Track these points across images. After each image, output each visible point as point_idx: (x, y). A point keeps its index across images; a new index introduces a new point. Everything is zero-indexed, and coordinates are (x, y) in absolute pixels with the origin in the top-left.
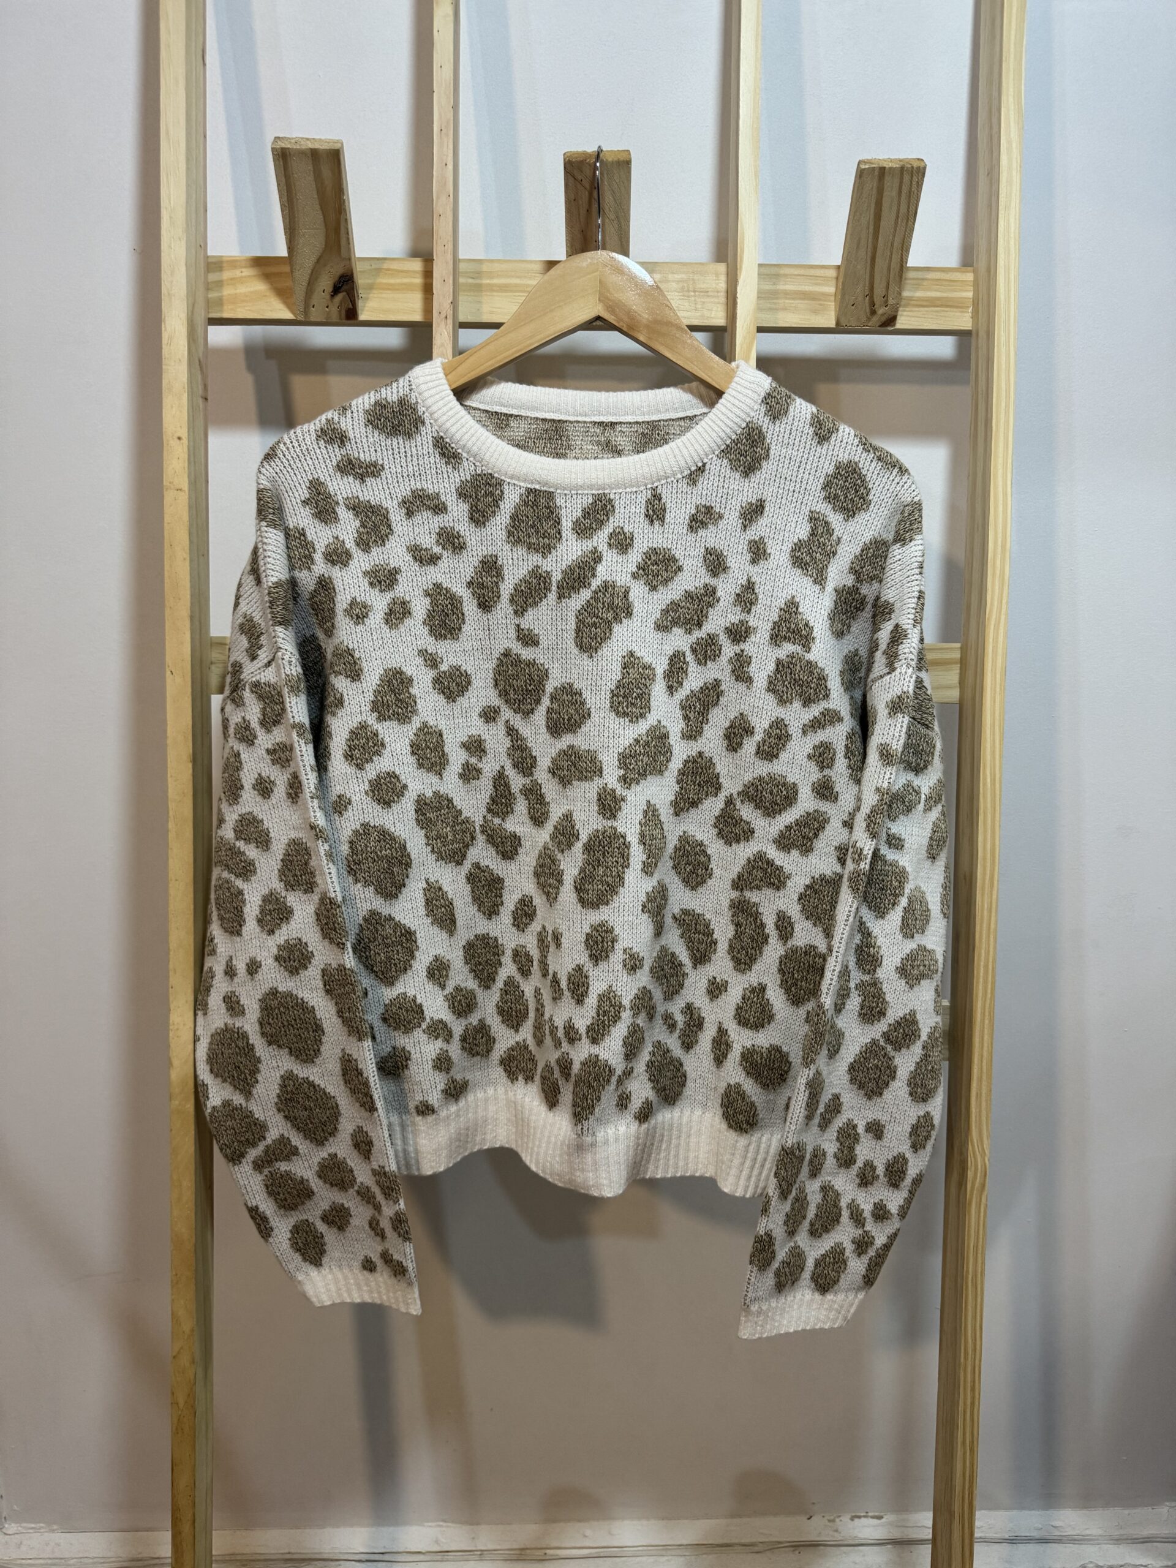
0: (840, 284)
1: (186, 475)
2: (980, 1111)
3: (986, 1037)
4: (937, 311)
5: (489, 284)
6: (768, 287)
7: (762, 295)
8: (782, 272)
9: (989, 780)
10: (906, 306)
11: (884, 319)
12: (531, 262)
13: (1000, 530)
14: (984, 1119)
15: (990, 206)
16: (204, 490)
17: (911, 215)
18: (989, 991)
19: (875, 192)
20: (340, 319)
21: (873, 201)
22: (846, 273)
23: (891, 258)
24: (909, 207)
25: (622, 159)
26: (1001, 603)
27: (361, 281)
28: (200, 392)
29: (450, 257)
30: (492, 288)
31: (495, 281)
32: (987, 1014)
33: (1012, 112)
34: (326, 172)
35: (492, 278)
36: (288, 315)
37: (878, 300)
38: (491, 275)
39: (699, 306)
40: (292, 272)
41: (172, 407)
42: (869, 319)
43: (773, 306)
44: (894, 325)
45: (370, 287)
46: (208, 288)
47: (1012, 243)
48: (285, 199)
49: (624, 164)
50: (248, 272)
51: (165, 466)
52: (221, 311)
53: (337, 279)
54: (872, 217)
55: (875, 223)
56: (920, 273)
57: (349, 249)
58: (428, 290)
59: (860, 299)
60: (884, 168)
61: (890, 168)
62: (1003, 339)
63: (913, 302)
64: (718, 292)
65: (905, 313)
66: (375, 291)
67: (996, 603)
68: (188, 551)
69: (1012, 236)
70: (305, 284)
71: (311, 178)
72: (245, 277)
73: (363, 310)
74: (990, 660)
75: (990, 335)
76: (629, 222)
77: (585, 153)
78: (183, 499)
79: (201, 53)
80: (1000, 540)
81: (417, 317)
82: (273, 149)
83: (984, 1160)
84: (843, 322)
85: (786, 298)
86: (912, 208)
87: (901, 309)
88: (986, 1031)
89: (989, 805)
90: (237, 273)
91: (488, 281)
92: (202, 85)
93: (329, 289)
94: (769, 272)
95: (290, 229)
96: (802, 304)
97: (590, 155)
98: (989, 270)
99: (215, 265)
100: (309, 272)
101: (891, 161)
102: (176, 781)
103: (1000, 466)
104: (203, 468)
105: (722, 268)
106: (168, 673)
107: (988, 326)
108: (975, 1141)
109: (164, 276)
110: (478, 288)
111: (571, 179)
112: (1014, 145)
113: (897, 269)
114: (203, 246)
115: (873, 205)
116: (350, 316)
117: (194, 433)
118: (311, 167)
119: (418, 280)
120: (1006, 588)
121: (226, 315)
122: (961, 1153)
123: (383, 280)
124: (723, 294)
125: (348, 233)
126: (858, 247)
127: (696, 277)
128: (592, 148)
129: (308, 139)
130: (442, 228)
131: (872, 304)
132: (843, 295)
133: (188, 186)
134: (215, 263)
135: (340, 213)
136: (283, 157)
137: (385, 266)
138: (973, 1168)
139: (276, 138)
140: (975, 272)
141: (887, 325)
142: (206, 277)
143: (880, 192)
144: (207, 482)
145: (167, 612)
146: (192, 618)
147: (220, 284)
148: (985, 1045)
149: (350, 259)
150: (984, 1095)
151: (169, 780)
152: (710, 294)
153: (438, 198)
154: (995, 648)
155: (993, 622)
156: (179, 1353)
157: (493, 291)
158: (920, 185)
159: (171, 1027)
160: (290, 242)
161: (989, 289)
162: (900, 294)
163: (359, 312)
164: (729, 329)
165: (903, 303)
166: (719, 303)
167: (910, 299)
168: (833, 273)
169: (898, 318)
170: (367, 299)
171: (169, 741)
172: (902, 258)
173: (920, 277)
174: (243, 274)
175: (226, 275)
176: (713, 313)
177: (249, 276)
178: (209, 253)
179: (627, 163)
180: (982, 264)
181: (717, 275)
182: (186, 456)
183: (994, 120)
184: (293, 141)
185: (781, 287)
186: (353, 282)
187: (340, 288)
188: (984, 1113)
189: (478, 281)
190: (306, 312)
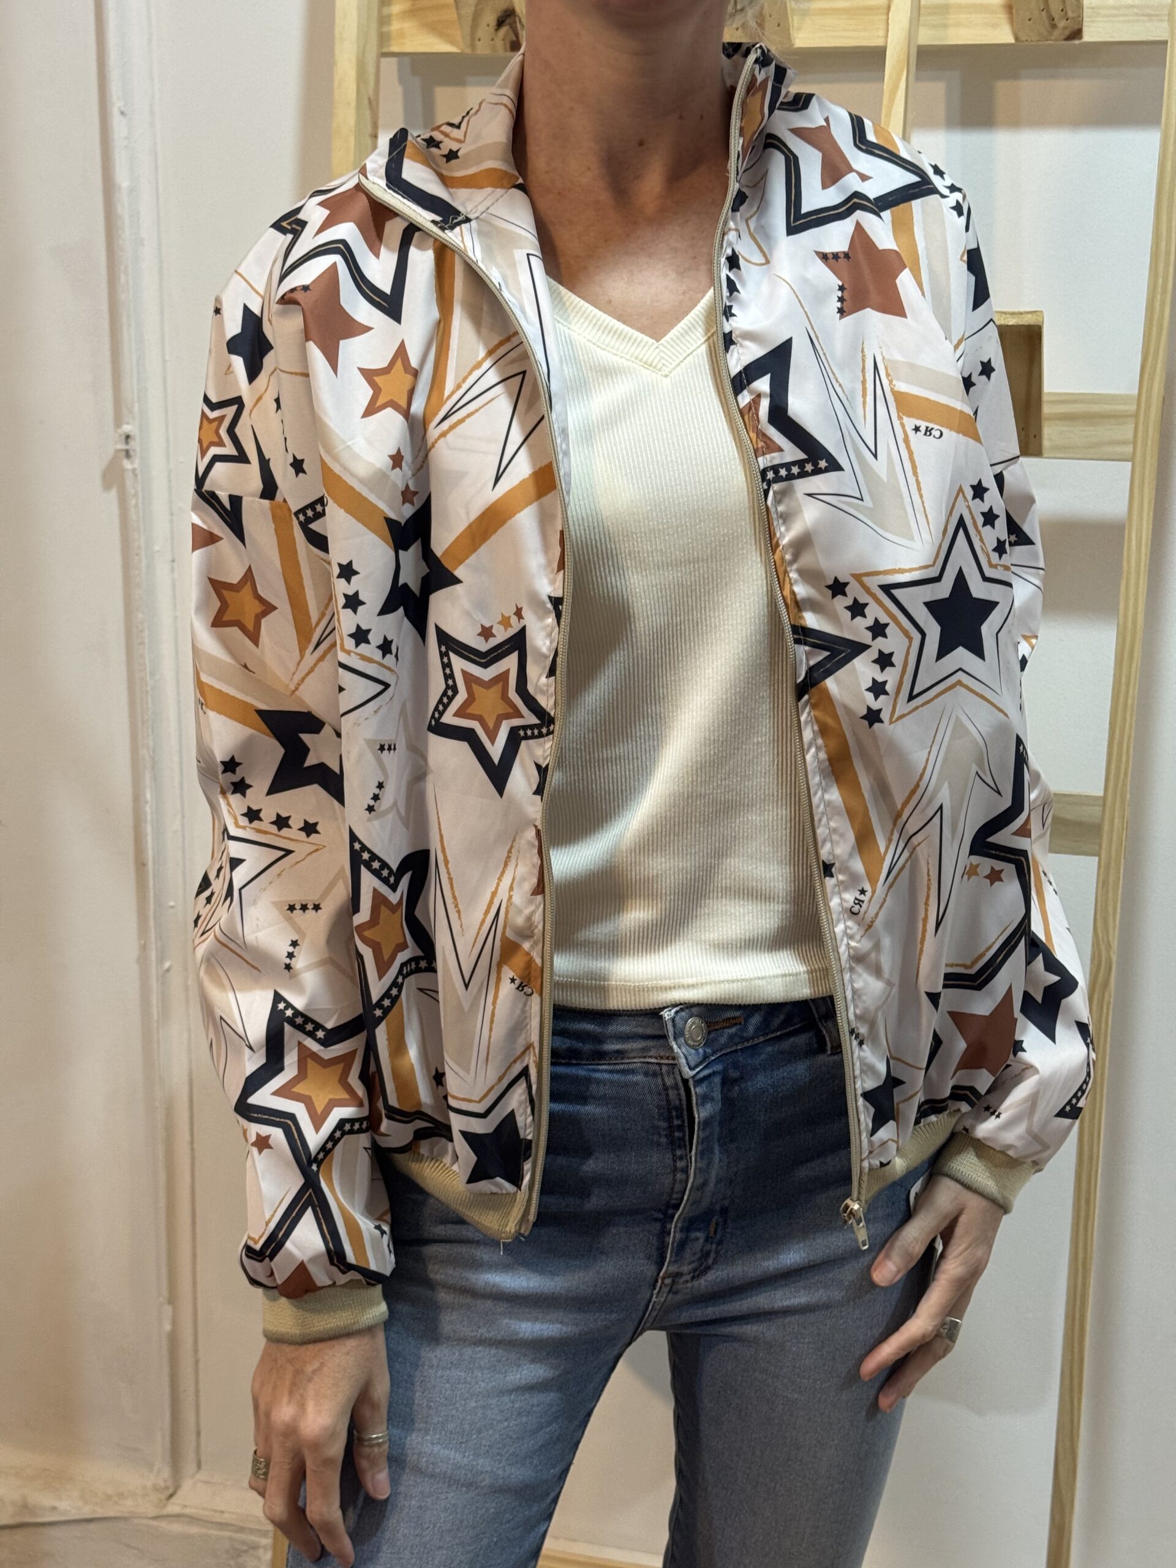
2: (1107, 901)
6: (938, 2)
7: (931, 11)
10: (1089, 16)
11: (1067, 33)
14: (1110, 909)
28: (369, 130)
37: (1056, 13)
40: (458, 8)
41: (340, 150)
42: (1050, 33)
44: (1081, 38)
46: (381, 22)
52: (391, 45)
53: (500, 14)
59: (1036, 13)
63: (1095, 13)
64: (885, 9)
65: (1090, 24)
70: (470, 19)
84: (1023, 38)
85: (963, 13)
87: (1084, 20)
93: (493, 23)
96: (977, 18)
100: (473, 7)
131: (1051, 18)
132: (1017, 11)
141: (1073, 38)
142: (380, 13)
147: (390, 17)
152: (877, 11)
162: (1081, 5)
166: (885, 21)
167: (1097, 9)
169: (1084, 30)
175: (394, 9)
185: (953, 2)
186: (515, 15)
187: (503, 22)
188: (1110, 902)
190: (473, 46)
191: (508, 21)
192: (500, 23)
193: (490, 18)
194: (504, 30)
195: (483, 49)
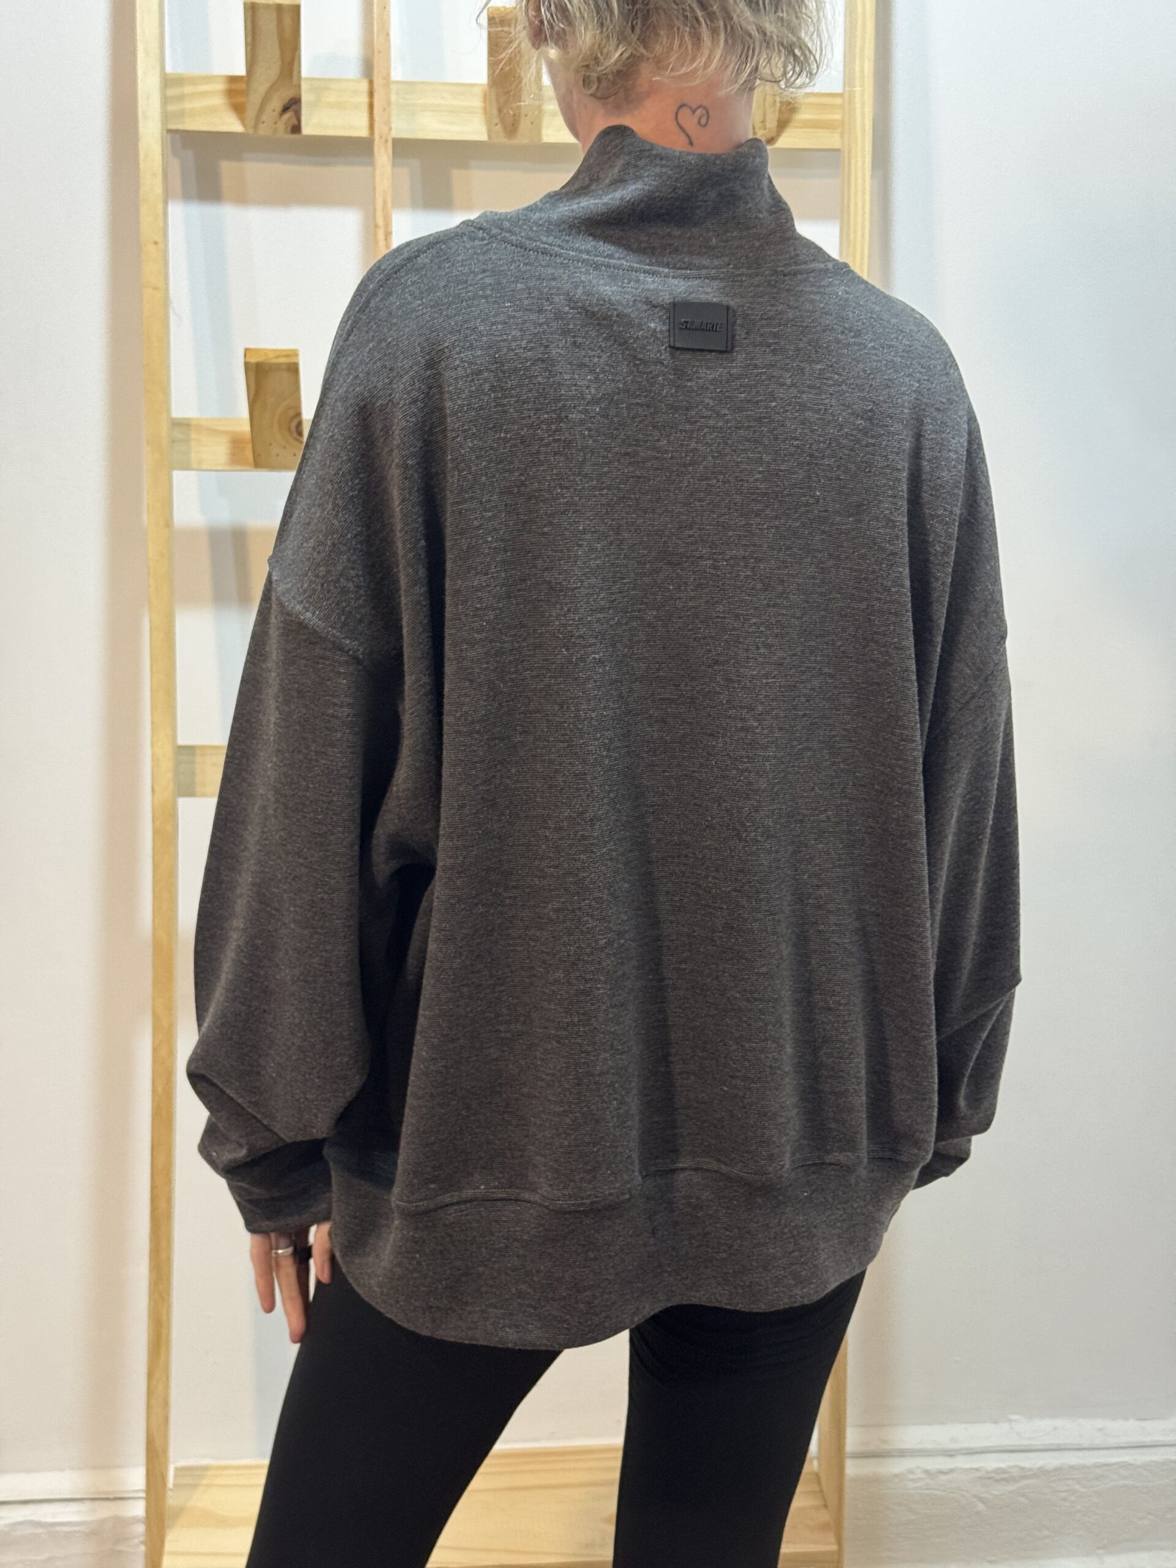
4: (810, 132)
5: (422, 104)
10: (784, 127)
20: (286, 133)
30: (423, 108)
31: (425, 101)
34: (287, 21)
35: (422, 99)
36: (238, 128)
38: (422, 95)
40: (248, 89)
41: (148, 215)
46: (167, 101)
48: (249, 42)
50: (204, 88)
52: (180, 123)
53: (286, 101)
65: (784, 134)
66: (316, 107)
70: (258, 103)
72: (201, 92)
73: (305, 127)
78: (159, 296)
81: (361, 134)
90: (195, 89)
91: (419, 101)
93: (278, 109)
99: (175, 81)
100: (263, 95)
110: (413, 108)
116: (295, 131)
118: (275, 18)
119: (366, 99)
121: (184, 127)
123: (328, 98)
130: (381, 63)
135: (294, 52)
136: (252, 11)
137: (328, 86)
142: (165, 93)
147: (179, 98)
153: (378, 36)
157: (424, 111)
170: (307, 116)
175: (185, 90)
177: (205, 92)
186: (299, 101)
187: (288, 108)
190: (256, 127)
191: (294, 107)
192: (285, 109)
193: (277, 103)
194: (287, 116)
195: (264, 130)
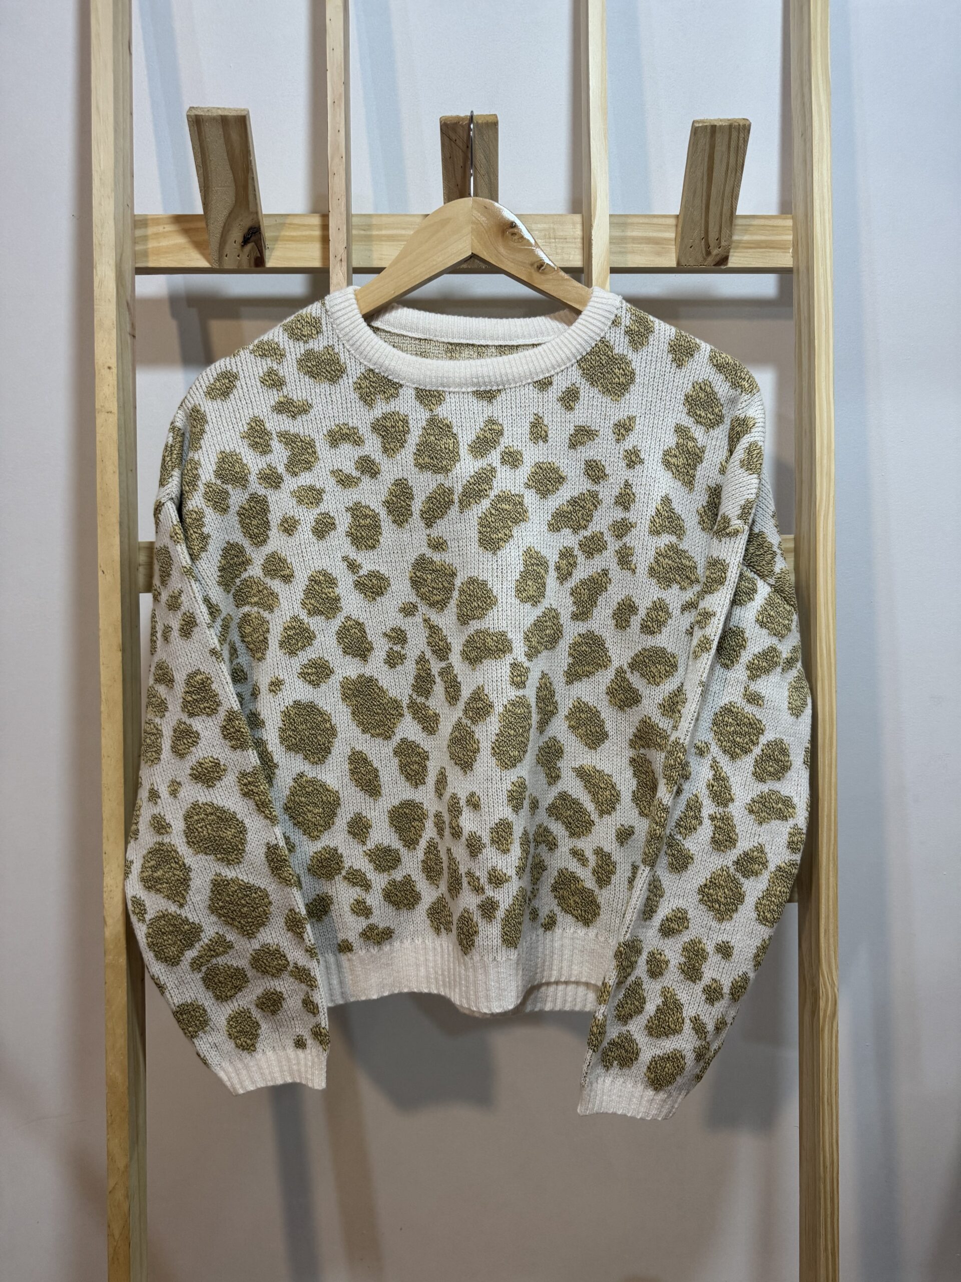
0: (680, 229)
1: (116, 399)
2: (829, 946)
3: (831, 879)
4: (761, 252)
5: (378, 235)
6: (618, 233)
7: (613, 241)
8: (630, 220)
9: (825, 652)
10: (737, 247)
11: (718, 259)
12: (414, 216)
13: (825, 435)
14: (832, 953)
15: (805, 161)
16: (132, 414)
17: (739, 168)
18: (833, 838)
19: (707, 147)
20: (250, 266)
21: (707, 155)
22: (684, 221)
23: (722, 205)
24: (737, 161)
25: (490, 121)
26: (829, 496)
27: (268, 234)
28: (128, 329)
29: (343, 208)
30: (380, 238)
31: (384, 232)
32: (831, 858)
33: (820, 82)
34: (235, 136)
35: (381, 230)
36: (204, 264)
37: (712, 242)
38: (380, 228)
39: (559, 251)
40: (207, 225)
41: (103, 341)
42: (705, 259)
43: (623, 250)
44: (727, 264)
45: (276, 239)
46: (135, 241)
47: (825, 190)
48: (200, 160)
49: (491, 126)
50: (169, 228)
51: (97, 392)
52: (147, 261)
53: (246, 231)
54: (706, 168)
55: (708, 175)
56: (748, 220)
57: (256, 204)
58: (325, 240)
59: (697, 242)
60: (716, 126)
61: (720, 126)
62: (821, 271)
63: (741, 245)
64: (575, 239)
65: (735, 254)
66: (279, 243)
67: (824, 498)
68: (117, 465)
69: (826, 184)
70: (219, 236)
71: (222, 141)
72: (167, 232)
73: (269, 258)
74: (822, 546)
75: (809, 270)
76: (497, 176)
77: (458, 117)
78: (113, 419)
79: (127, 43)
80: (825, 442)
81: (317, 264)
82: (188, 116)
83: (834, 990)
84: (683, 262)
85: (634, 243)
86: (740, 160)
87: (732, 250)
88: (831, 873)
89: (826, 674)
90: (160, 229)
91: (377, 233)
92: (128, 70)
93: (240, 239)
94: (618, 221)
95: (204, 187)
96: (646, 247)
97: (463, 119)
98: (806, 216)
99: (141, 222)
100: (222, 225)
101: (721, 120)
102: (108, 667)
103: (823, 379)
104: (131, 394)
105: (578, 218)
106: (100, 573)
107: (808, 262)
108: (825, 973)
109: (95, 229)
110: (369, 239)
111: (446, 139)
112: (824, 109)
113: (728, 214)
114: (130, 205)
115: (706, 159)
116: (258, 264)
117: (122, 363)
118: (221, 132)
119: (317, 233)
120: (832, 484)
121: (151, 264)
122: (813, 985)
123: (286, 233)
124: (579, 240)
125: (255, 190)
126: (694, 196)
127: (556, 227)
128: (464, 113)
129: (219, 108)
130: (337, 184)
131: (708, 246)
132: (682, 239)
133: (116, 152)
134: (140, 221)
135: (248, 173)
136: (197, 122)
137: (288, 221)
138: (824, 999)
139: (190, 108)
140: (794, 219)
141: (720, 264)
142: (133, 234)
143: (712, 147)
144: (135, 408)
145: (99, 518)
146: (121, 524)
147: (145, 238)
148: (831, 885)
149: (257, 213)
150: (831, 931)
151: (102, 667)
152: (568, 240)
153: (332, 160)
154: (825, 536)
155: (822, 513)
156: (114, 1188)
157: (382, 241)
158: (746, 141)
159: (105, 889)
160: (205, 198)
161: (807, 230)
162: (731, 237)
163: (266, 260)
164: (586, 270)
165: (733, 245)
166: (576, 248)
167: (740, 242)
168: (673, 221)
169: (730, 258)
170: (273, 249)
171: (101, 633)
172: (732, 204)
173: (748, 223)
174: (165, 230)
175: (151, 231)
176: (572, 256)
177: (170, 231)
178: (136, 212)
179: (495, 124)
180: (800, 211)
181: (574, 224)
182: (116, 383)
183: (806, 90)
184: (206, 110)
185: (629, 233)
186: (260, 233)
187: (249, 239)
188: (832, 948)
189: (368, 233)
190: (219, 260)
191: (253, 238)
193: (237, 235)
194: (249, 247)
195: (229, 264)
